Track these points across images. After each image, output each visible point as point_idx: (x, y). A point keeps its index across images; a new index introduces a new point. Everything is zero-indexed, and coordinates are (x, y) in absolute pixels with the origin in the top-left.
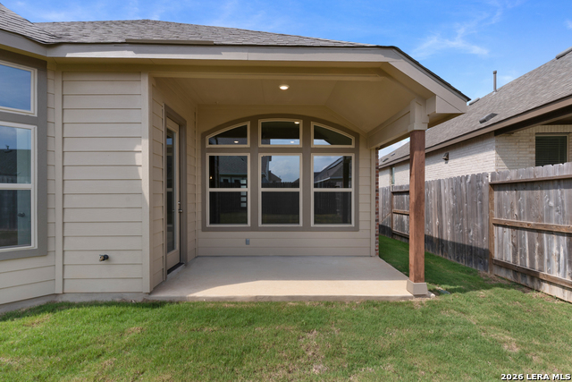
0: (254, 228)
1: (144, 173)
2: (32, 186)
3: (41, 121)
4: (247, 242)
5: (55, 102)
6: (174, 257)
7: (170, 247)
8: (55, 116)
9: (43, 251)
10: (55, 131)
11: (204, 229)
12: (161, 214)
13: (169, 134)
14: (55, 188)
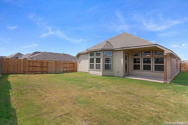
0: (142, 71)
1: (122, 62)
2: (111, 64)
3: (112, 57)
4: (140, 73)
5: (113, 54)
6: (127, 74)
7: (126, 72)
8: (113, 56)
9: (112, 71)
10: (113, 58)
11: (133, 70)
12: (125, 67)
13: (126, 56)
14: (113, 64)
